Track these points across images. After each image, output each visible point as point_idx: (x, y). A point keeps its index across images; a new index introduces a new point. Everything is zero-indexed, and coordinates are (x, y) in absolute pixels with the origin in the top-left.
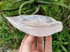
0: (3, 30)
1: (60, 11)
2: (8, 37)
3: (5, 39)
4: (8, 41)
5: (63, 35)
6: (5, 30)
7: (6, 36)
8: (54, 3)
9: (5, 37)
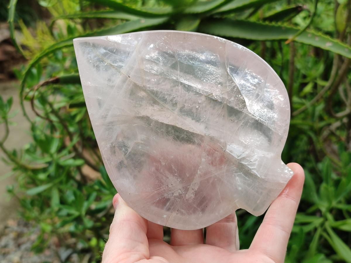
0: (52, 170)
1: (321, 67)
2: (77, 204)
3: (65, 212)
4: (78, 220)
5: (337, 183)
6: (59, 167)
7: (71, 198)
8: (290, 37)
9: (63, 202)
